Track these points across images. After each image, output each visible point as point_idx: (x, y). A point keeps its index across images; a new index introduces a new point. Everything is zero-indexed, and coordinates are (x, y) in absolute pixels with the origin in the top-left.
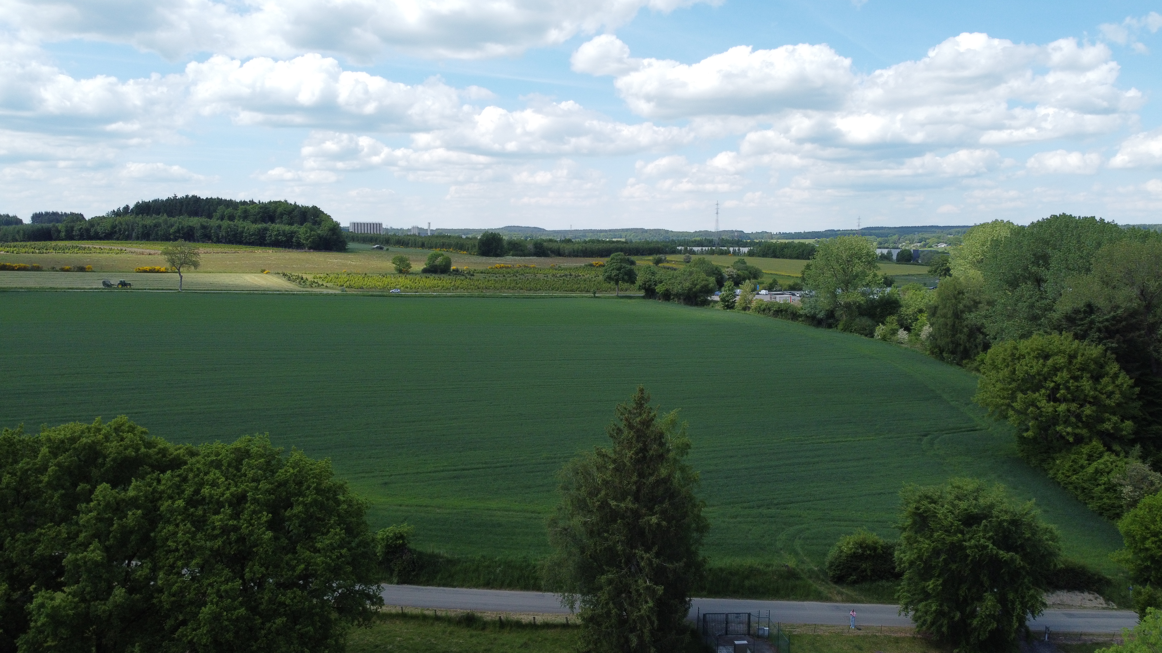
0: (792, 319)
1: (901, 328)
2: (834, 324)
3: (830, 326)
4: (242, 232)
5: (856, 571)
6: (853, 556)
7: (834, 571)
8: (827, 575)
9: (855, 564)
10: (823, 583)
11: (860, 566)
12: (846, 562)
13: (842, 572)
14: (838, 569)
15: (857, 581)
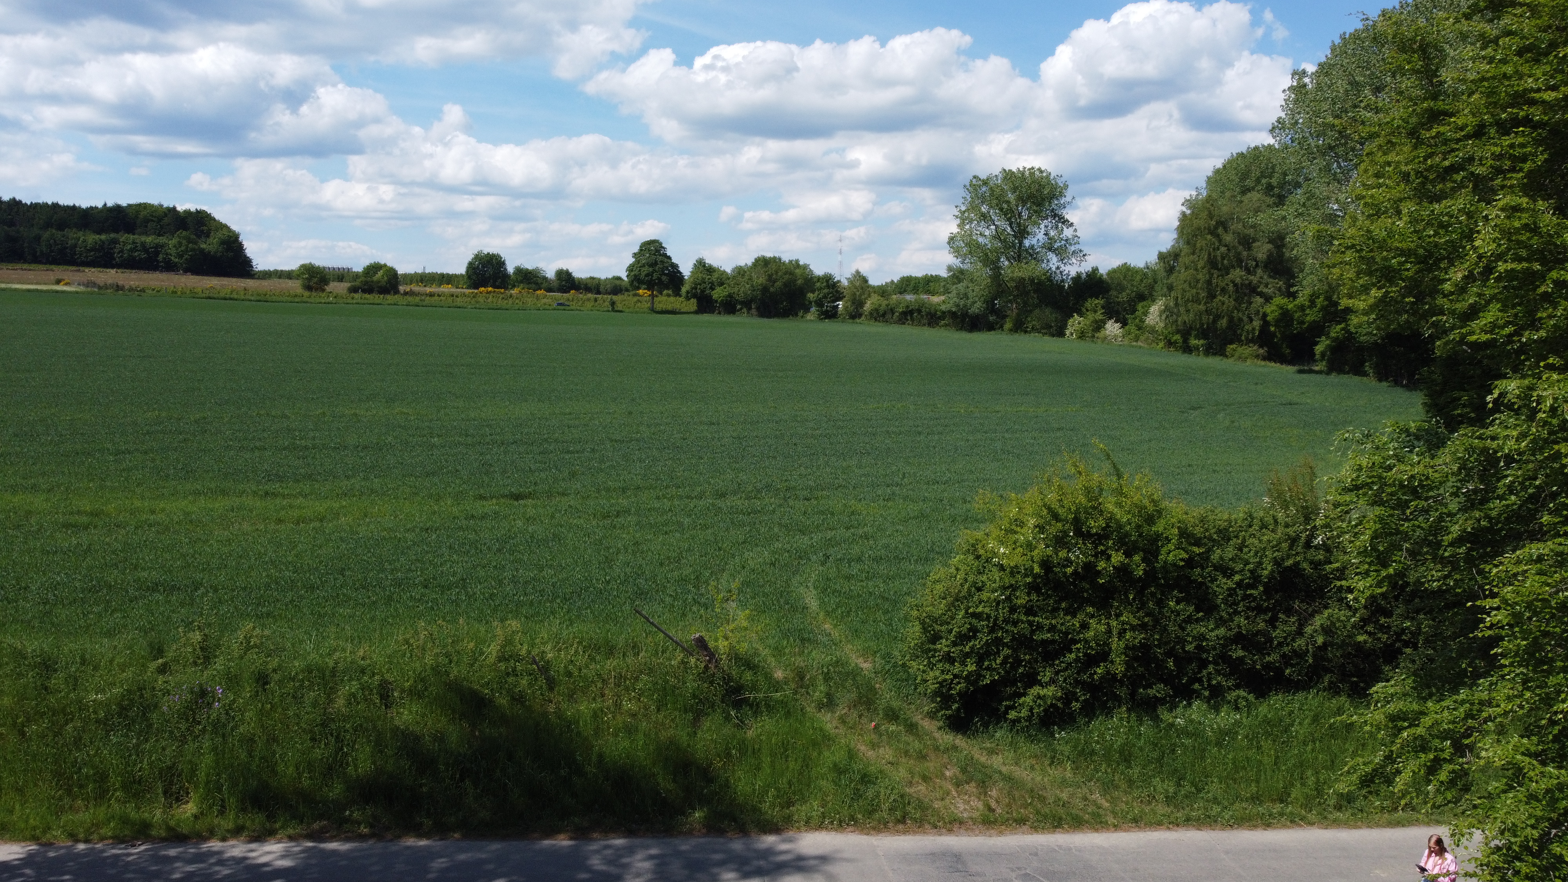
0: (929, 325)
1: (1110, 318)
2: (997, 324)
3: (991, 327)
4: (75, 246)
5: (1057, 662)
6: (1038, 584)
7: (947, 666)
8: (913, 687)
9: (1053, 622)
10: (893, 728)
11: (1074, 630)
12: (1007, 615)
13: (988, 668)
14: (967, 655)
15: (1063, 711)
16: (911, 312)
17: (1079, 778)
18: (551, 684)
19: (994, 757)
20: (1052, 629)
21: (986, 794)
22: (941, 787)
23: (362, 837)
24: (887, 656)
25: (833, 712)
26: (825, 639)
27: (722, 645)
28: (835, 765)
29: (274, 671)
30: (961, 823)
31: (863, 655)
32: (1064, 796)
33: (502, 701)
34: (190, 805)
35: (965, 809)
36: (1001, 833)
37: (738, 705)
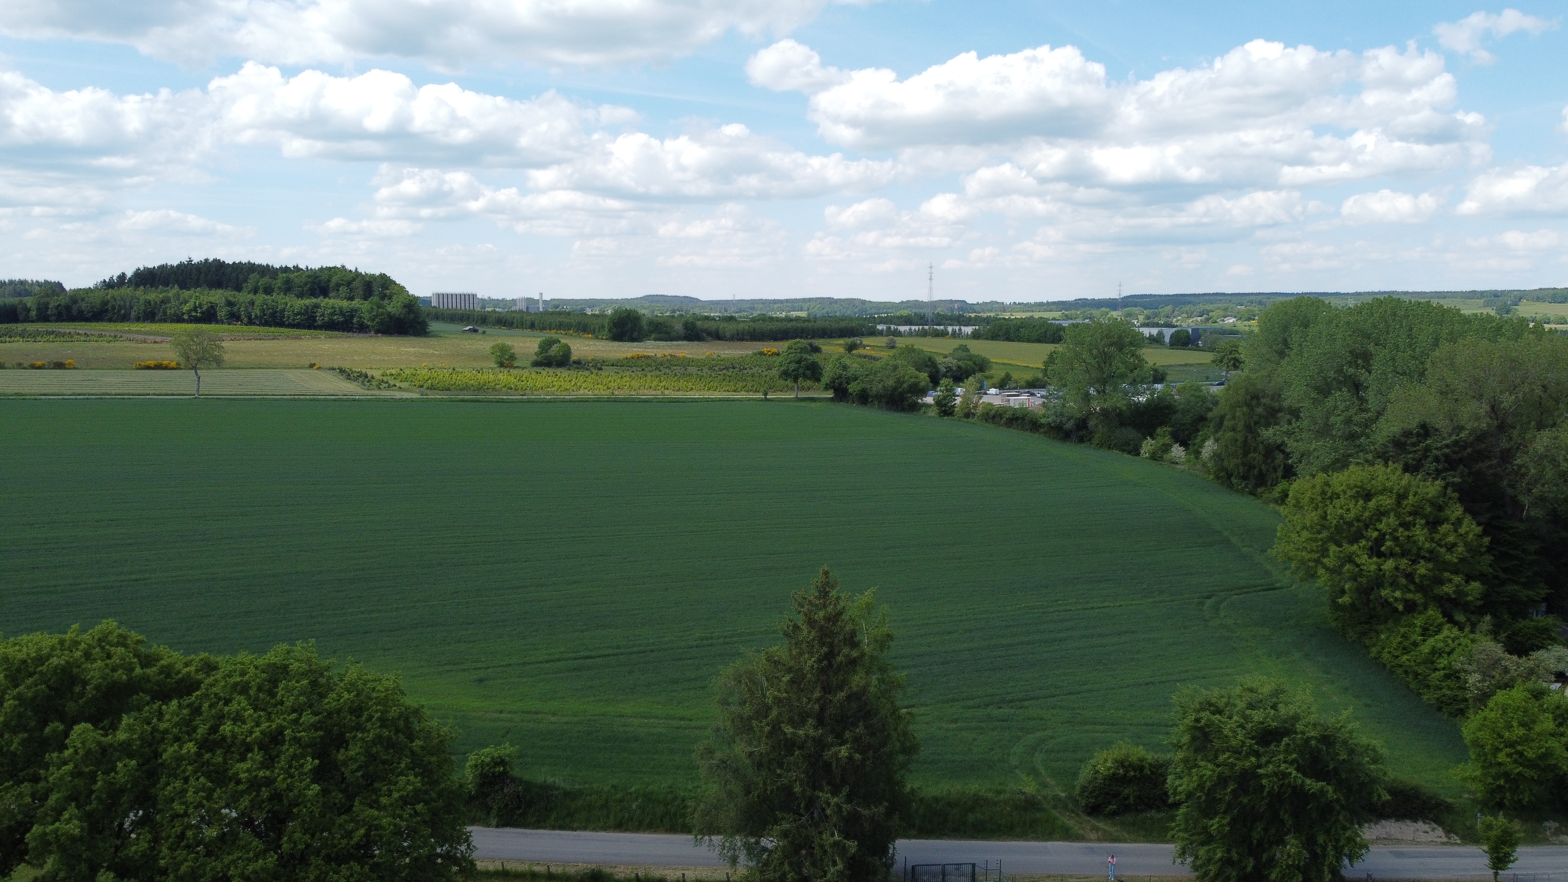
0: (1031, 430)
1: (1176, 442)
2: (1086, 437)
3: (1081, 440)
5: (1116, 799)
6: (1111, 778)
7: (1087, 799)
8: (1078, 804)
9: (1115, 789)
10: (1073, 815)
11: (1121, 791)
12: (1103, 786)
13: (1098, 800)
14: (1092, 796)
15: (1118, 812)
17: (1121, 829)
19: (1100, 823)
21: (1098, 833)
22: (1087, 831)
24: (1070, 794)
25: (1056, 810)
26: (1049, 785)
27: (1027, 792)
28: (1060, 825)
30: (1092, 840)
31: (1061, 791)
32: (1117, 834)
35: (1093, 837)
36: (1102, 843)
37: (1035, 809)
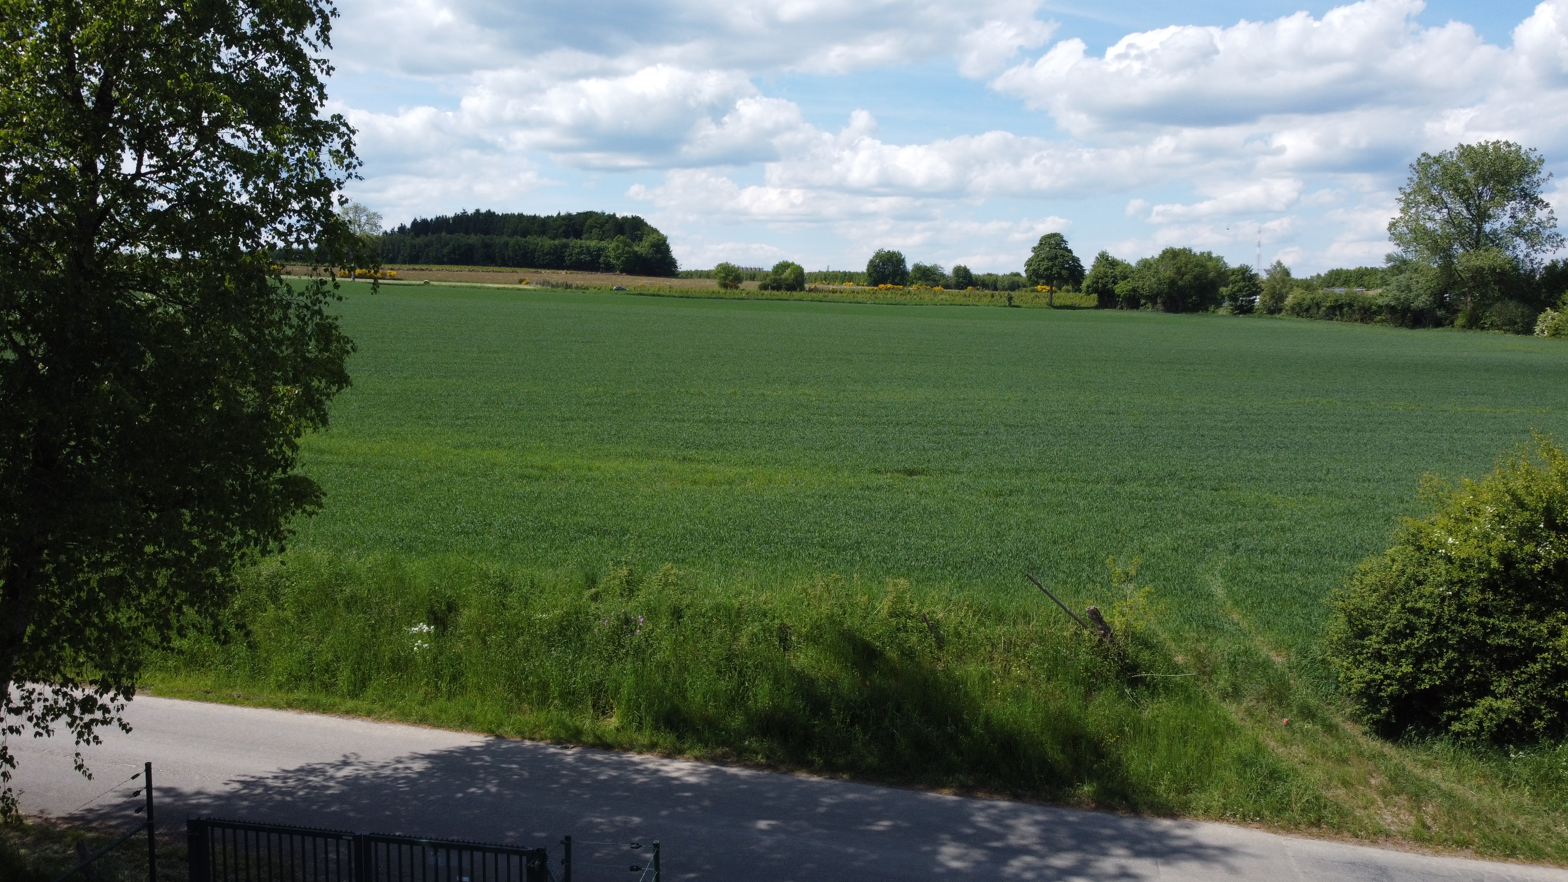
0: (1362, 320)
2: (1446, 319)
4: (535, 250)
5: (1516, 672)
6: (1495, 581)
7: (1377, 665)
8: (1333, 686)
9: (1514, 625)
10: (1308, 726)
11: (1540, 637)
12: (1454, 612)
13: (1426, 672)
14: (1402, 654)
15: (1522, 728)
16: (1341, 307)
17: (1540, 806)
18: (941, 642)
19: (1431, 771)
20: (1511, 633)
21: (1419, 808)
22: (1364, 795)
23: (758, 766)
24: (1304, 652)
25: (1240, 704)
26: (1232, 629)
27: (1117, 623)
28: (1240, 757)
29: (687, 606)
30: (1388, 836)
31: (1276, 649)
32: (1520, 823)
33: (892, 654)
34: (613, 719)
35: (1393, 822)
36: (1437, 853)
37: (1134, 683)
